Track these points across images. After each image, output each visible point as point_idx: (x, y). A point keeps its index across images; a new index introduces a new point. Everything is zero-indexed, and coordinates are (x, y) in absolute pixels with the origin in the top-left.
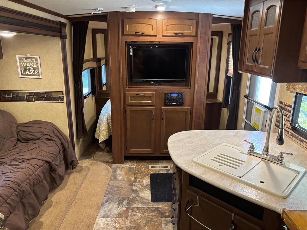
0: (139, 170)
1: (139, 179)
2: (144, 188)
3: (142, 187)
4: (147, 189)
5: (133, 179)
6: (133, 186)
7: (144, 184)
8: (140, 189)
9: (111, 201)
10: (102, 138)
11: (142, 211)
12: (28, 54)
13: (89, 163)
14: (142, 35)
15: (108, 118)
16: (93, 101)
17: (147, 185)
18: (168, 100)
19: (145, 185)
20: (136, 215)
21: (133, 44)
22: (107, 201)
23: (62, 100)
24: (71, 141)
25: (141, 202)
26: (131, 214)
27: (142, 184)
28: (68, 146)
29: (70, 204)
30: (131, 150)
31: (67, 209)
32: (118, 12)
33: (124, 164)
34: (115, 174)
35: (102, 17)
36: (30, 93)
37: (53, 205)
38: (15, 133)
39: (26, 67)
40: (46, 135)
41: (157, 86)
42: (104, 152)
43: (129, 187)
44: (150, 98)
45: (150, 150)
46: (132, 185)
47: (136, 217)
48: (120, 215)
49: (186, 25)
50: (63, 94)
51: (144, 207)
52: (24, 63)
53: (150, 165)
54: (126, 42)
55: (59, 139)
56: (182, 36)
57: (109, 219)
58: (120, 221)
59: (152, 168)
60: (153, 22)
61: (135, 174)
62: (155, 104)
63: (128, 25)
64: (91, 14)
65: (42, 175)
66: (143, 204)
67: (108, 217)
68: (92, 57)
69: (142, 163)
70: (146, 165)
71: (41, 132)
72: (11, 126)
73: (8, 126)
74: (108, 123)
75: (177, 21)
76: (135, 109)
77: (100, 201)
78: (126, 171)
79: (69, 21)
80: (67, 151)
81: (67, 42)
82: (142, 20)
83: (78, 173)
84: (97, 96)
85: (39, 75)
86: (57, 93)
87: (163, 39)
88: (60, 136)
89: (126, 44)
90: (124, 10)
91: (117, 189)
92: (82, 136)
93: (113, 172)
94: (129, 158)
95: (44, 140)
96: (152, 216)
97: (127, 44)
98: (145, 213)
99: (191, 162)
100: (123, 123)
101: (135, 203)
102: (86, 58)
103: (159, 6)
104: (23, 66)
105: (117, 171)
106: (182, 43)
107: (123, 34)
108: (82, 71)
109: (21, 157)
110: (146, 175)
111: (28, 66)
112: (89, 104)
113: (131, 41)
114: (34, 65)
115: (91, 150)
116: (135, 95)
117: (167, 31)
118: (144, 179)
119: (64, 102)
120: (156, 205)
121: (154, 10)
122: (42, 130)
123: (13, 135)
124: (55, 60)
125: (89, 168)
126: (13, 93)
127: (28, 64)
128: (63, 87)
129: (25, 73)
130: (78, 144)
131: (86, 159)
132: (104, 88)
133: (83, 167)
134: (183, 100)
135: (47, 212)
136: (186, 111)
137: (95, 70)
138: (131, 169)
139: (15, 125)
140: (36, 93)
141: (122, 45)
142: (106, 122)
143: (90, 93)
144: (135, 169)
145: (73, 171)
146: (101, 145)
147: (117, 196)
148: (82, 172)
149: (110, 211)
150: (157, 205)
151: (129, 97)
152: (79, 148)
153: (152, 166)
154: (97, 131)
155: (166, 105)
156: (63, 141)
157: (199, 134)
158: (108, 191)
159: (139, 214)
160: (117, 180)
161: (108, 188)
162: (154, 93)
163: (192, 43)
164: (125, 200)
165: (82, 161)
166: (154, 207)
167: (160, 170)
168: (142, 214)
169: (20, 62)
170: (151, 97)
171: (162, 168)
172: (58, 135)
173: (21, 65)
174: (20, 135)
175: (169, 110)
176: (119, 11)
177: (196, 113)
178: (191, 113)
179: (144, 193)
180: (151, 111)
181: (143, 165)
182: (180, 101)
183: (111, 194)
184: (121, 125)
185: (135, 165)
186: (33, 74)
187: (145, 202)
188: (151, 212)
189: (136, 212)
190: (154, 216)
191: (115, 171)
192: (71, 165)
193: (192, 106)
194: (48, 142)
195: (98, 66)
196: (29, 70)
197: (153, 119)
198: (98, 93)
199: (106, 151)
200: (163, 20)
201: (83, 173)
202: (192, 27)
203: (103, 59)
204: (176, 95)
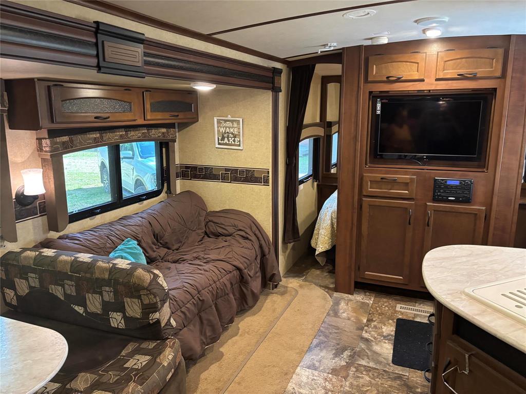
0: (378, 308)
1: (375, 323)
2: (382, 338)
3: (379, 337)
4: (386, 341)
5: (365, 321)
6: (364, 332)
7: (383, 332)
8: (375, 338)
9: (324, 347)
10: (321, 246)
11: (373, 375)
12: (229, 116)
13: (298, 284)
14: (399, 80)
15: (333, 215)
16: (314, 189)
17: (388, 336)
18: (439, 192)
19: (385, 334)
20: (362, 378)
21: (383, 96)
22: (317, 346)
23: (266, 182)
24: (274, 244)
25: (373, 360)
26: (354, 374)
27: (380, 331)
28: (269, 251)
29: (262, 337)
30: (366, 273)
31: (258, 344)
32: (359, 47)
33: (352, 294)
34: (336, 307)
35: (335, 57)
36: (226, 170)
37: (239, 333)
38: (203, 224)
39: (225, 133)
40: (240, 230)
41: (420, 165)
42: (323, 271)
43: (357, 331)
44: (406, 185)
45: (401, 278)
46: (362, 329)
47: (361, 380)
48: (334, 372)
49: (482, 58)
50: (268, 174)
51: (378, 369)
52: (223, 127)
53: (399, 303)
54: (371, 93)
55: (258, 238)
56: (474, 78)
57: (316, 373)
58: (334, 380)
59: (402, 310)
60: (419, 57)
61: (370, 314)
62: (414, 197)
63: (375, 66)
64: (317, 53)
65: (229, 286)
66: (376, 364)
67: (315, 370)
68: (318, 121)
69: (384, 298)
70: (392, 302)
71: (235, 226)
72: (199, 214)
73: (195, 214)
74: (332, 224)
75: (465, 53)
76: (377, 204)
77: (307, 344)
78: (354, 306)
79: (288, 67)
80: (267, 259)
81: (282, 97)
82: (401, 55)
83: (279, 296)
84: (320, 181)
85: (239, 145)
86: (261, 171)
87: (437, 85)
88: (259, 235)
89: (371, 97)
90: (369, 43)
91: (336, 331)
92: (292, 241)
93: (334, 303)
94: (362, 286)
95: (238, 238)
96: (390, 386)
97: (373, 97)
98: (377, 378)
99: (461, 293)
100: (356, 224)
101: (363, 359)
102: (307, 120)
103: (428, 29)
104: (221, 131)
105: (340, 304)
106: (474, 90)
107: (366, 81)
108: (300, 141)
109: (206, 256)
110: (389, 318)
111: (228, 133)
112: (306, 193)
113: (380, 91)
114: (235, 131)
115: (304, 265)
116: (380, 180)
117: (445, 71)
118: (385, 325)
119: (269, 185)
120: (399, 370)
121: (422, 37)
122: (236, 223)
123: (200, 226)
124: (262, 124)
125: (297, 292)
126: (207, 168)
127: (228, 129)
128: (269, 162)
129: (222, 142)
130: (284, 252)
131: (294, 277)
132: (333, 171)
133: (289, 289)
134: (470, 192)
135: (230, 341)
136: (476, 214)
137: (321, 140)
138: (363, 305)
139: (205, 213)
140: (233, 170)
141: (364, 98)
142: (329, 222)
143: (309, 177)
144: (370, 305)
145: (273, 291)
146: (318, 259)
147: (334, 341)
148: (286, 295)
149: (320, 361)
150: (402, 371)
151: (368, 182)
152: (285, 259)
153: (403, 306)
154: (315, 236)
155: (435, 200)
156: (263, 242)
157: (491, 252)
158: (322, 332)
159: (368, 379)
160: (339, 317)
161: (323, 327)
162: (415, 177)
163: (495, 89)
164: (346, 350)
165: (288, 279)
166: (396, 373)
167: (416, 315)
168: (372, 379)
169: (218, 127)
170: (408, 183)
171: (421, 313)
172: (257, 232)
173: (219, 131)
174: (208, 227)
175: (441, 209)
176: (362, 45)
177: (496, 218)
178: (487, 218)
179: (381, 346)
180: (406, 208)
181: (386, 302)
182: (464, 194)
183: (326, 336)
184: (352, 229)
185: (372, 300)
186: (233, 143)
187: (381, 362)
188: (389, 379)
189: (362, 374)
190: (395, 387)
191: (337, 303)
192: (270, 281)
193: (489, 206)
194: (241, 241)
195: (327, 135)
196: (228, 137)
197: (410, 224)
198: (322, 177)
199: (328, 270)
200: (438, 52)
201: (287, 297)
202: (494, 60)
203: (335, 123)
204: (457, 183)
